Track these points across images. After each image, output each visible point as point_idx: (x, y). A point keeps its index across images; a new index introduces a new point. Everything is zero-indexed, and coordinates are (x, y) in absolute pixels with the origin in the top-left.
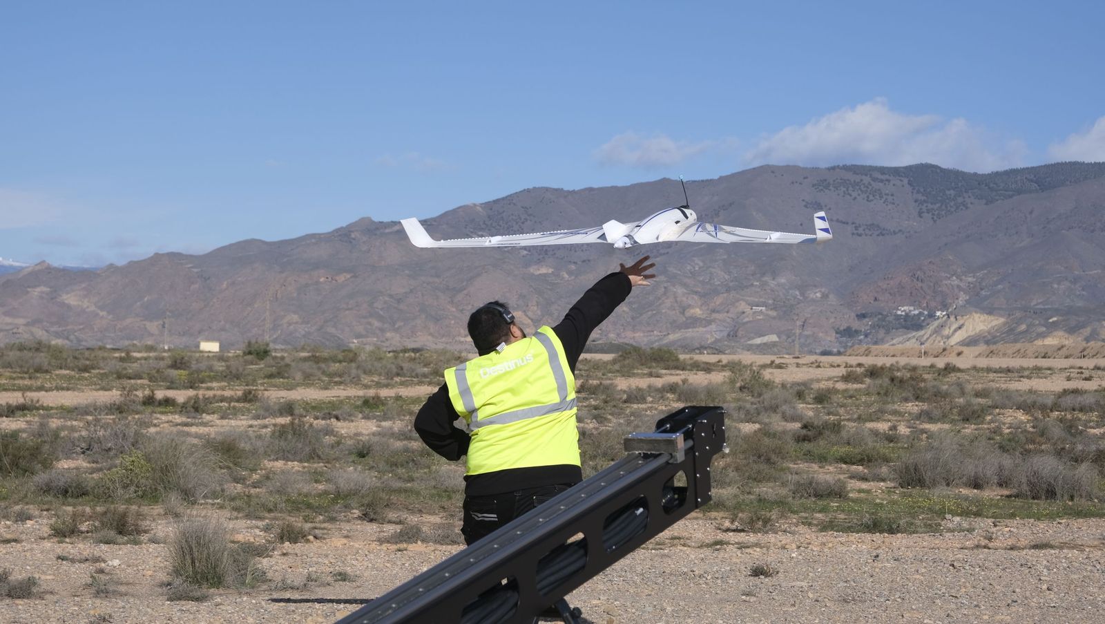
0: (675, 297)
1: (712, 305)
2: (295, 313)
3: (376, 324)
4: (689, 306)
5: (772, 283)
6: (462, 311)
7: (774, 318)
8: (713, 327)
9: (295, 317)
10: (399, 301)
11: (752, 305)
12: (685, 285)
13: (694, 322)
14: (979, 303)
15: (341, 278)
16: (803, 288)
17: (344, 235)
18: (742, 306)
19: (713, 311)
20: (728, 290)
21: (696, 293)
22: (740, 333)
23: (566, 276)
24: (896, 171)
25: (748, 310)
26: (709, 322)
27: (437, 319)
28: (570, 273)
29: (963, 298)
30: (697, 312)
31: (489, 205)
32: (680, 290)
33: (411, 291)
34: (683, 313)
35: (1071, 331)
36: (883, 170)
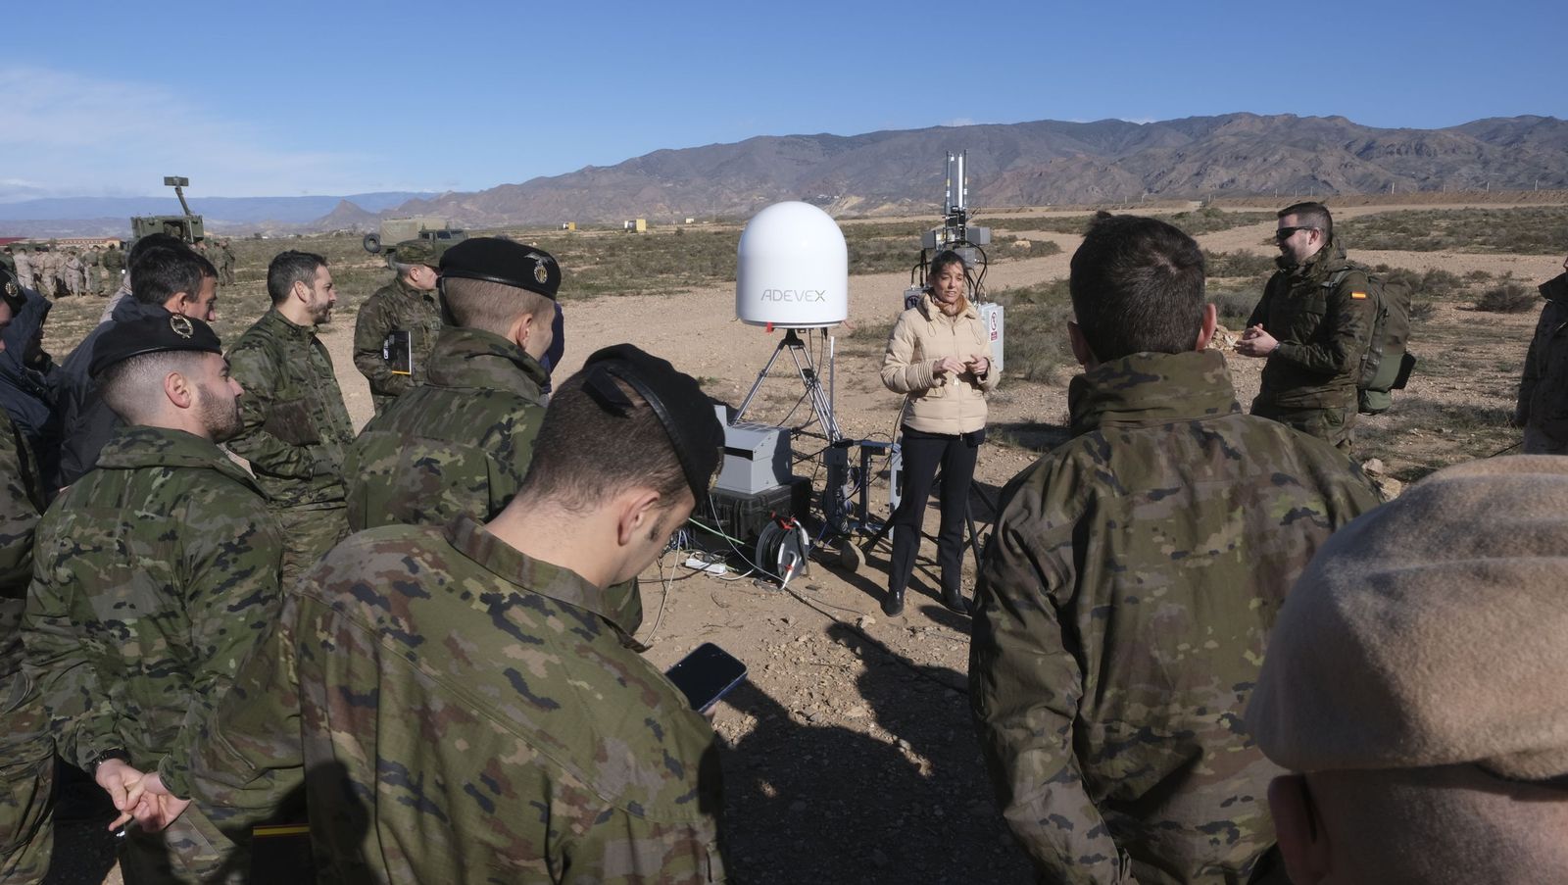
5: (766, 187)
9: (566, 210)
13: (735, 205)
14: (852, 191)
15: (585, 192)
16: (778, 188)
17: (581, 173)
24: (813, 137)
27: (627, 208)
29: (845, 190)
30: (736, 200)
31: (641, 158)
34: (730, 199)
35: (893, 202)
36: (807, 136)
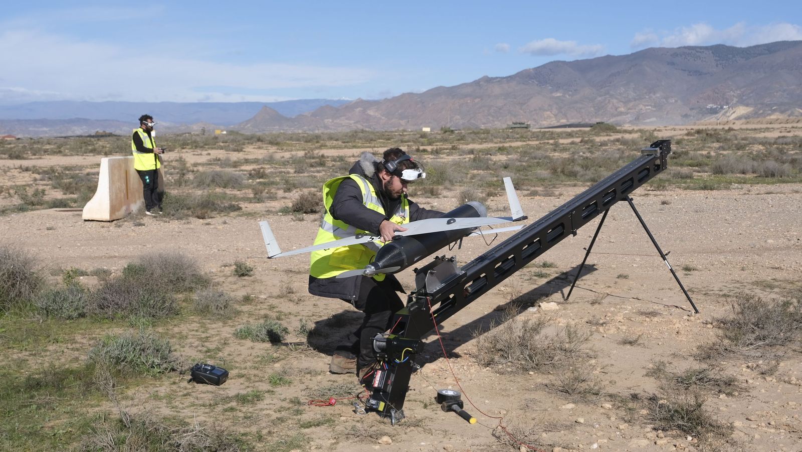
0: (613, 104)
1: (629, 107)
2: (458, 115)
3: (491, 118)
4: (619, 107)
5: (654, 96)
6: (525, 112)
7: (655, 111)
8: (629, 115)
9: (458, 117)
10: (500, 109)
11: (645, 106)
12: (616, 99)
13: (621, 113)
14: (741, 101)
15: (477, 100)
16: (667, 98)
17: (477, 83)
18: (641, 106)
19: (629, 109)
20: (635, 100)
21: (622, 102)
22: (640, 118)
23: (567, 96)
24: (707, 48)
25: (643, 108)
26: (627, 114)
28: (569, 95)
30: (622, 109)
31: (535, 69)
32: (615, 101)
33: (505, 105)
34: (616, 109)
36: (702, 47)
